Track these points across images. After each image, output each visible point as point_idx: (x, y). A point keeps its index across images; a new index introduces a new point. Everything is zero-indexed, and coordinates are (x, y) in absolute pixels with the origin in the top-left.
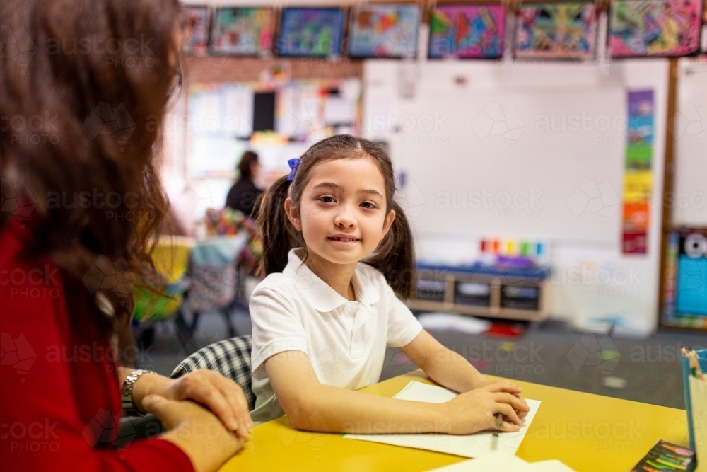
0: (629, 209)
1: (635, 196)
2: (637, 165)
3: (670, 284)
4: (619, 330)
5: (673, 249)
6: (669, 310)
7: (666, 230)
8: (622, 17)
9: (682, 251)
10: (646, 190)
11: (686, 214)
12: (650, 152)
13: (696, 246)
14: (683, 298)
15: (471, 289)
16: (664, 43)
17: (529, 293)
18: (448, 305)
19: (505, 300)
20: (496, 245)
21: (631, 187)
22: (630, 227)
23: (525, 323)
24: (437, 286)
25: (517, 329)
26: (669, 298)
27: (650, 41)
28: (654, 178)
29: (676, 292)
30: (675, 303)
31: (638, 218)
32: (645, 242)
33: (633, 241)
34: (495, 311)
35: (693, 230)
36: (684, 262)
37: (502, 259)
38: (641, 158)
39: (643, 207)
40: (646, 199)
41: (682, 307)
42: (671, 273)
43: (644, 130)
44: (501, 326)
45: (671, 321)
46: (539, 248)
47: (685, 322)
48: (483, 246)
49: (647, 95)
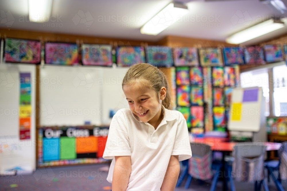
0: (22, 121)
1: (24, 115)
2: (25, 103)
3: (40, 150)
4: (19, 172)
5: (41, 136)
6: (40, 160)
7: (38, 128)
8: (10, 46)
9: (44, 136)
10: (29, 113)
11: (45, 122)
12: (30, 98)
13: (49, 134)
14: (45, 154)
16: (27, 58)
21: (23, 112)
22: (23, 128)
26: (40, 155)
27: (22, 57)
28: (32, 108)
29: (43, 153)
30: (43, 157)
31: (26, 124)
32: (29, 134)
33: (24, 134)
35: (48, 128)
36: (45, 140)
38: (26, 100)
39: (28, 120)
40: (30, 116)
41: (45, 159)
42: (40, 145)
43: (27, 89)
45: (42, 164)
47: (47, 164)
49: (28, 75)
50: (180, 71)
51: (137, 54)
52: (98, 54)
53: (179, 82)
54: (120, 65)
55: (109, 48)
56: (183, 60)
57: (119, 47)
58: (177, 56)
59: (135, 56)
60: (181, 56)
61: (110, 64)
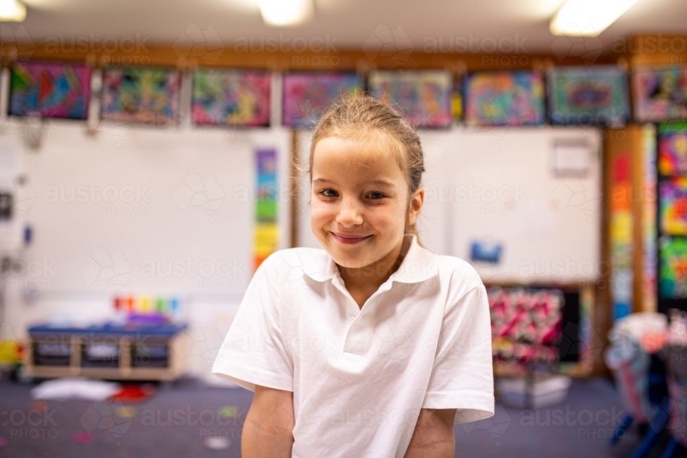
10: (273, 244)
15: (100, 350)
17: (158, 352)
18: (75, 369)
19: (136, 360)
20: (131, 302)
23: (156, 383)
24: (62, 349)
25: (147, 390)
27: (231, 110)
34: (126, 372)
37: (134, 317)
44: (131, 388)
46: (174, 303)
48: (117, 303)
50: (670, 135)
51: (522, 92)
52: (412, 96)
53: (666, 167)
54: (472, 122)
55: (442, 80)
56: (662, 102)
57: (471, 73)
58: (641, 91)
59: (516, 97)
60: (655, 92)
61: (445, 121)
